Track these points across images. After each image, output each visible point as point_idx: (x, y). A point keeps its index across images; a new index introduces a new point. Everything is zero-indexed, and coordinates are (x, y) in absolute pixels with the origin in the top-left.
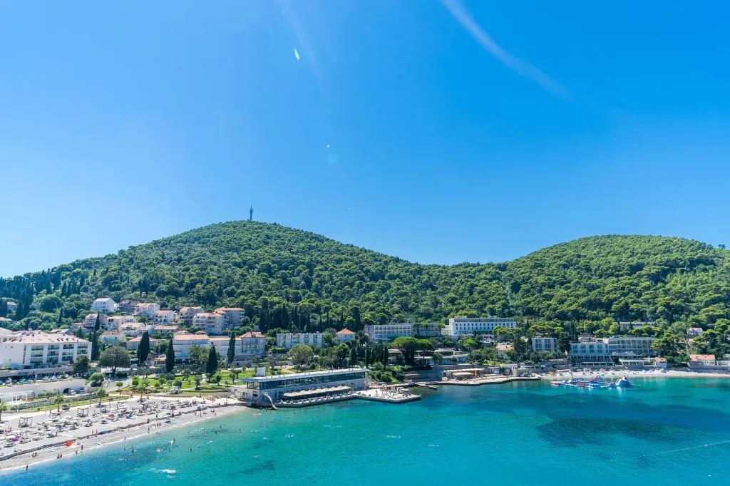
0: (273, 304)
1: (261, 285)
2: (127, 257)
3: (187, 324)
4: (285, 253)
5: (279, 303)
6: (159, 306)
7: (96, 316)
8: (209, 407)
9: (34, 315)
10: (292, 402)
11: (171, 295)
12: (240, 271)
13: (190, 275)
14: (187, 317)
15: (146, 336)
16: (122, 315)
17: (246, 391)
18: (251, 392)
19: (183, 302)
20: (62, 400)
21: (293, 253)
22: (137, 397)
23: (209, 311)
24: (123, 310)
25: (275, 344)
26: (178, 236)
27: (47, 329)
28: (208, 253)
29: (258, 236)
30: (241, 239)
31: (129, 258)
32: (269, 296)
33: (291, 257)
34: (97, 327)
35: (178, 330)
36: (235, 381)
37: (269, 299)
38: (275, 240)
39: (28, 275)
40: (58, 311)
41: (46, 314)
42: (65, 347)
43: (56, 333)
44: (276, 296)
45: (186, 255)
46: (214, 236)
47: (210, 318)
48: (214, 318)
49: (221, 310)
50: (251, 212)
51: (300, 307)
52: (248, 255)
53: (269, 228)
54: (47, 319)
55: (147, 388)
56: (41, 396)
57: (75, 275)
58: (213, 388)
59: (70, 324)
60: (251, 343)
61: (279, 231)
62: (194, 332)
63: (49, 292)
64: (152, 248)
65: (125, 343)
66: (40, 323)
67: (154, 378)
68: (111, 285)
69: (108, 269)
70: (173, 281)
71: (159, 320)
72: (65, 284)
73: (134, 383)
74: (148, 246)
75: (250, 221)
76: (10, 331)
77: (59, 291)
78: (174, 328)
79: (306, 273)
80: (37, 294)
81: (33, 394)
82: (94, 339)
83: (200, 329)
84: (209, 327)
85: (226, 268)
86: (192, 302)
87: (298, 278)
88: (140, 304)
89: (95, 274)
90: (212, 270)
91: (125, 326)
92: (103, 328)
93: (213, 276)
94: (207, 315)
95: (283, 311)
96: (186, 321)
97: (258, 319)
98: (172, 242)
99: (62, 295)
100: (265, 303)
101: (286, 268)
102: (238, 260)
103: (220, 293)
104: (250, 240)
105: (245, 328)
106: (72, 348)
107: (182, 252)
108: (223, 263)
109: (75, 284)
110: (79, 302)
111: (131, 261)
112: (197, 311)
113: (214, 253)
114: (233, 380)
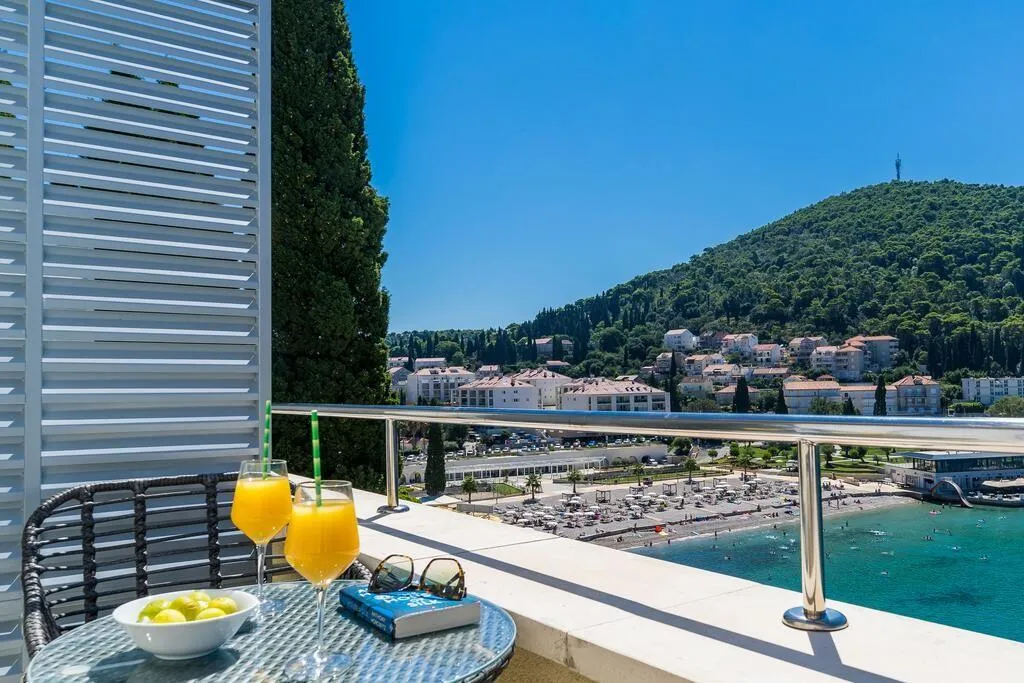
0: (951, 326)
1: (927, 294)
2: (703, 265)
3: (802, 364)
4: (970, 233)
5: (962, 324)
6: (756, 338)
7: (670, 355)
8: (852, 496)
9: (594, 357)
10: (999, 496)
11: (773, 321)
12: (883, 272)
13: (801, 287)
14: (802, 354)
15: (742, 383)
16: (706, 353)
17: (911, 473)
18: (921, 475)
19: (794, 331)
20: (642, 471)
21: (985, 231)
22: (737, 474)
23: (836, 344)
24: (709, 346)
25: (960, 396)
26: (774, 226)
27: (611, 375)
28: (826, 247)
29: (915, 207)
30: (881, 216)
31: (706, 267)
32: (943, 313)
33: (983, 239)
34: (673, 372)
35: (789, 374)
36: (890, 457)
37: (942, 318)
38: (948, 210)
39: (579, 303)
40: (622, 349)
41: (608, 355)
42: (637, 399)
43: (623, 380)
44: (957, 311)
45: (791, 253)
46: (833, 217)
47: (838, 354)
48: (845, 354)
49: (857, 341)
50: (898, 166)
51: (1006, 330)
52: (898, 244)
53: (933, 191)
54: (609, 361)
55: (753, 461)
56: (616, 464)
57: (637, 297)
58: (854, 466)
59: (638, 368)
60: (914, 394)
61: (955, 193)
62: (814, 377)
63: (608, 324)
64: (737, 248)
65: (714, 395)
66: (602, 367)
67: (761, 447)
68: (685, 311)
69: (678, 285)
70: (775, 297)
71: (759, 359)
72: (626, 312)
73: (732, 453)
74: (730, 246)
75: (896, 183)
76: (570, 379)
77: (620, 321)
78: (783, 371)
79: (1015, 266)
80: (594, 327)
81: (606, 460)
82: (671, 388)
83: (824, 373)
84: (839, 368)
85: (859, 269)
86: (808, 329)
87: (997, 277)
88: (729, 337)
89: (662, 295)
90: (835, 275)
91: (711, 369)
92: (681, 372)
93: (839, 284)
94: (834, 349)
95: (973, 337)
96: (800, 360)
97: (924, 354)
98: (767, 235)
99: (625, 326)
100: (935, 325)
101: (972, 260)
102: (880, 253)
103: (853, 313)
104: (899, 216)
105: (902, 369)
106: (646, 401)
107: (785, 250)
108: (854, 261)
109: (638, 311)
110: (645, 336)
111: (709, 271)
112: (817, 344)
113: (836, 245)
114: (888, 454)
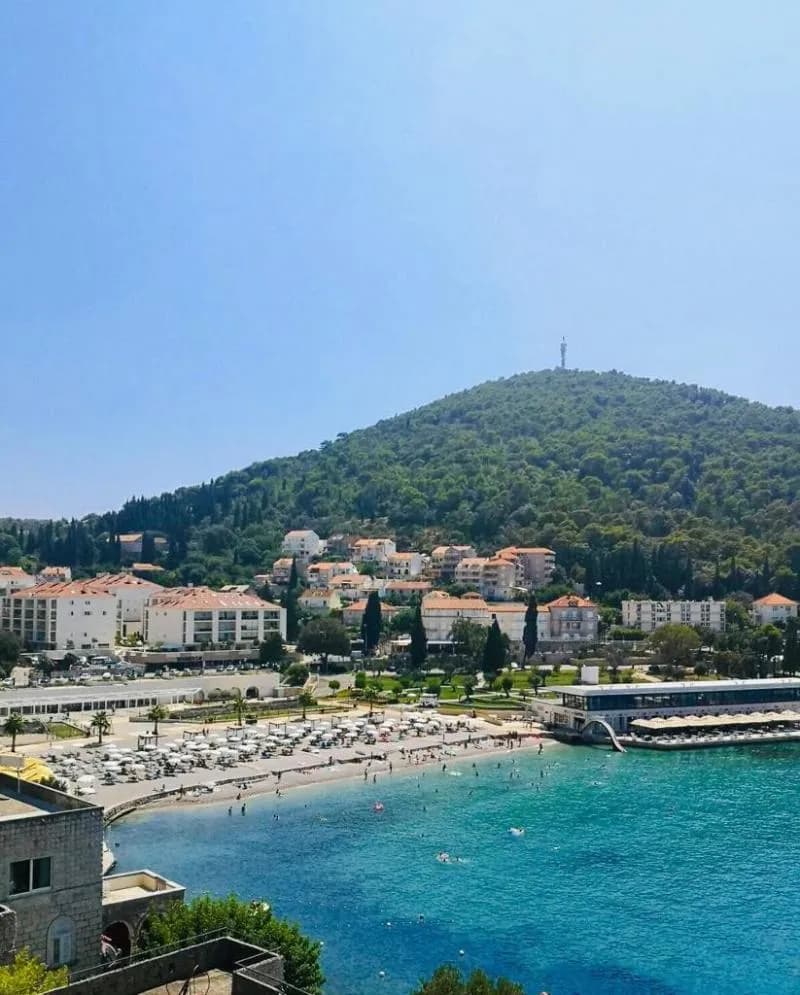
0: (612, 540)
1: (587, 501)
2: (335, 454)
3: (445, 579)
4: (636, 434)
5: (624, 538)
6: (394, 545)
7: (290, 562)
8: (493, 737)
9: (195, 560)
10: (655, 739)
11: (415, 524)
12: (540, 475)
13: (448, 486)
14: (446, 566)
15: (374, 598)
16: (333, 560)
17: (561, 710)
18: (571, 714)
19: (438, 538)
20: (245, 707)
21: (653, 432)
22: (364, 709)
23: (485, 556)
24: (336, 553)
25: (619, 621)
26: (422, 412)
27: (215, 585)
28: (479, 442)
29: (579, 401)
30: (542, 409)
31: (337, 457)
32: (603, 523)
33: (650, 442)
34: (292, 583)
35: (430, 590)
36: (539, 691)
37: (603, 531)
38: (614, 406)
39: (181, 491)
40: (231, 553)
41: (214, 559)
42: (245, 616)
43: (229, 591)
44: (619, 523)
45: (438, 445)
46: (488, 406)
47: (487, 567)
48: (495, 567)
49: (508, 552)
50: (563, 351)
51: (671, 546)
52: (558, 440)
53: (599, 384)
54: (213, 567)
55: (381, 694)
56: (213, 698)
57: (253, 489)
58: (495, 700)
59: (251, 577)
60: (569, 619)
61: (621, 387)
62: (458, 593)
63: (214, 521)
64: (377, 435)
65: (341, 613)
66: (205, 575)
67: (392, 678)
68: (308, 510)
69: (304, 477)
70: (416, 496)
71: (396, 570)
72: (238, 506)
73: (358, 685)
74: (368, 432)
75: (560, 371)
76: (162, 588)
77: (230, 518)
78: (425, 585)
79: (682, 474)
80: (197, 522)
81: (201, 692)
82: (289, 602)
83: (470, 589)
84: (487, 583)
85: (513, 469)
86: (454, 537)
87: (665, 487)
88: (362, 542)
89: (284, 488)
90: (487, 473)
91: (339, 580)
92: (303, 583)
93: (489, 485)
94: (483, 562)
95: (636, 554)
96: (443, 573)
97: (582, 571)
98: (412, 422)
99: (236, 525)
100: (594, 539)
101: (637, 465)
102: (538, 452)
103: (501, 520)
104: (561, 410)
105: (556, 588)
106: (256, 618)
107: (431, 441)
108: (510, 459)
109: (253, 506)
110: (261, 538)
111: (341, 462)
112: (464, 555)
113: (490, 440)
114: (536, 688)
